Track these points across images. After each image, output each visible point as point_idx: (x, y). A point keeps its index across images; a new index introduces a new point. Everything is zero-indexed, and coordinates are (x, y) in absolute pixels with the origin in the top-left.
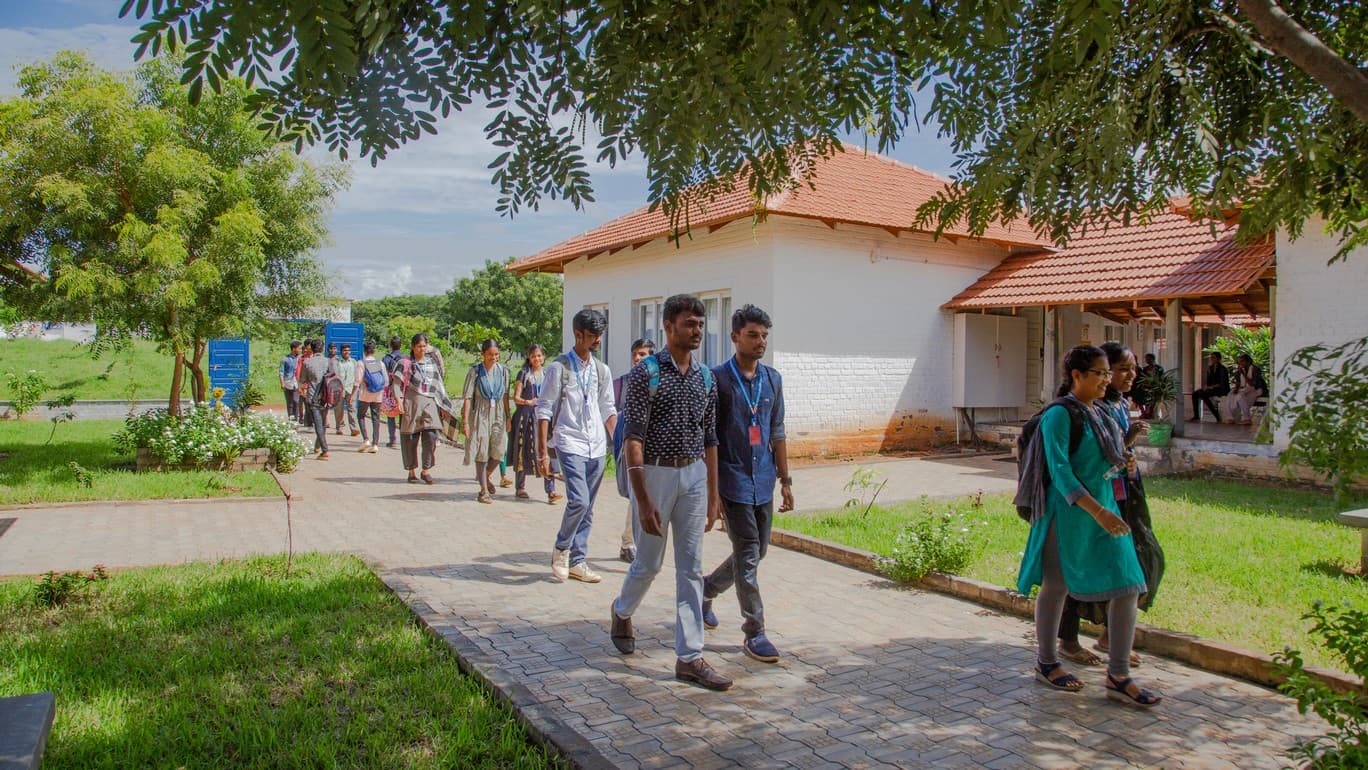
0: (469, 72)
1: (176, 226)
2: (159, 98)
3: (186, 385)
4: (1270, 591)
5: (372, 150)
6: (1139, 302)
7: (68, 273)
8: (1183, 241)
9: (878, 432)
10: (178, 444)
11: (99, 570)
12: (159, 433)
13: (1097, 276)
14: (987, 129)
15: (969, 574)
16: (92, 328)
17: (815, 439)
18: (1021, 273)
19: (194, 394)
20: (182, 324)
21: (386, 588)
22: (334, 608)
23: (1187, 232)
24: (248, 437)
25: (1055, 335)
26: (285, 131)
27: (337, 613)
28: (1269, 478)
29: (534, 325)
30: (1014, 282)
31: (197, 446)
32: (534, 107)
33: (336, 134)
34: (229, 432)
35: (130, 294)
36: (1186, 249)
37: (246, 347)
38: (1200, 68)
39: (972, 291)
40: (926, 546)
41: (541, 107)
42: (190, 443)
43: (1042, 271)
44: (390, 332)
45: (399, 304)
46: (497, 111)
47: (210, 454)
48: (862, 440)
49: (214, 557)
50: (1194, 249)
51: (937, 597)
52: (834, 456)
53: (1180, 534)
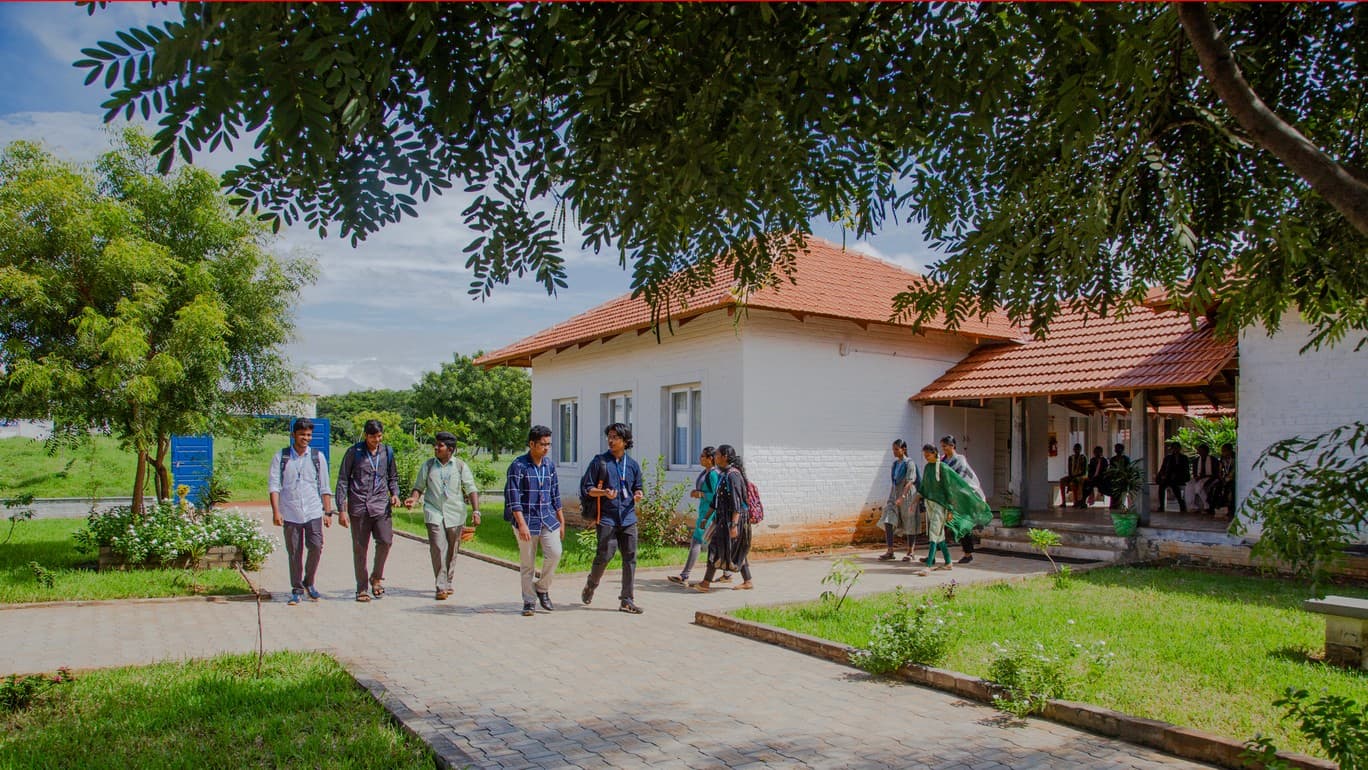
0: (450, 156)
1: (137, 320)
2: (120, 190)
3: (150, 482)
4: (1238, 678)
5: (352, 231)
6: (1105, 393)
7: (24, 366)
8: (1148, 332)
9: (847, 524)
10: (142, 542)
11: (64, 672)
12: (120, 530)
13: (1064, 368)
14: (958, 218)
15: (944, 665)
16: (50, 425)
17: (786, 532)
18: (988, 365)
19: (157, 491)
20: (146, 418)
21: (359, 686)
22: (309, 707)
23: (1152, 323)
24: (214, 534)
25: (1022, 426)
26: (263, 210)
27: (311, 712)
28: (1232, 566)
29: (503, 420)
30: (982, 374)
31: (161, 544)
32: (512, 191)
33: (315, 214)
34: (195, 529)
35: (90, 390)
36: (1151, 341)
37: (210, 442)
38: (1175, 162)
39: (941, 383)
40: (900, 638)
41: (518, 192)
42: (155, 541)
43: (1010, 363)
44: (355, 427)
45: (364, 399)
46: (475, 195)
47: (175, 552)
48: (833, 533)
49: (182, 656)
50: (1158, 340)
51: (912, 688)
52: (804, 548)
53: (1150, 623)
